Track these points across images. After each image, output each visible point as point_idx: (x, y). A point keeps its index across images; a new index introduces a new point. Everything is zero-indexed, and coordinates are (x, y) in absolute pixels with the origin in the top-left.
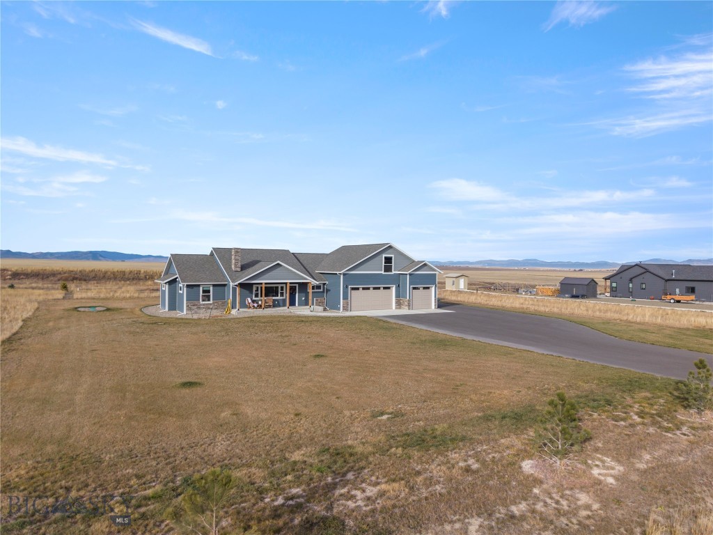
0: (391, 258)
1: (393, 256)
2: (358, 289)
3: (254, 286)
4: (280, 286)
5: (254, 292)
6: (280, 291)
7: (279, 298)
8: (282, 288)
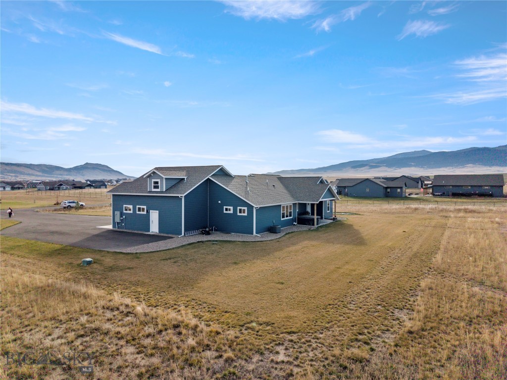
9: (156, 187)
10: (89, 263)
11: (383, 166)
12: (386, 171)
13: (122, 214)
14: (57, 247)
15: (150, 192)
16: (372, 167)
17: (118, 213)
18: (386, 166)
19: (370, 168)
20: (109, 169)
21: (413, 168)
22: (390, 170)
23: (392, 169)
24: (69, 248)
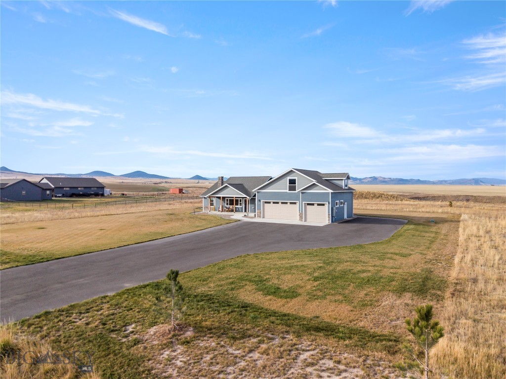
0: (295, 180)
1: (296, 178)
2: (269, 203)
3: (226, 199)
4: (239, 199)
5: (226, 202)
6: (239, 202)
7: (239, 206)
8: (240, 200)
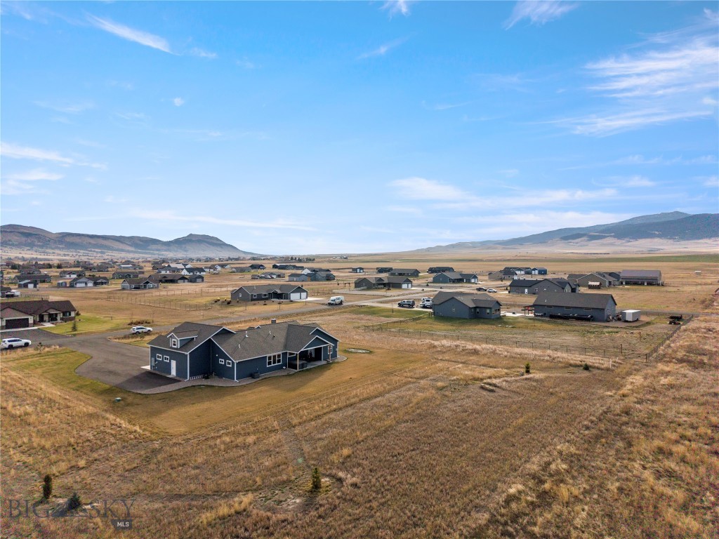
9: (175, 345)
10: (119, 400)
11: (611, 236)
12: (612, 244)
13: (156, 360)
14: (107, 386)
15: (171, 348)
16: (593, 238)
17: (153, 359)
18: (614, 237)
19: (589, 240)
20: (219, 242)
21: (657, 240)
22: (618, 242)
23: (624, 241)
24: (114, 388)
